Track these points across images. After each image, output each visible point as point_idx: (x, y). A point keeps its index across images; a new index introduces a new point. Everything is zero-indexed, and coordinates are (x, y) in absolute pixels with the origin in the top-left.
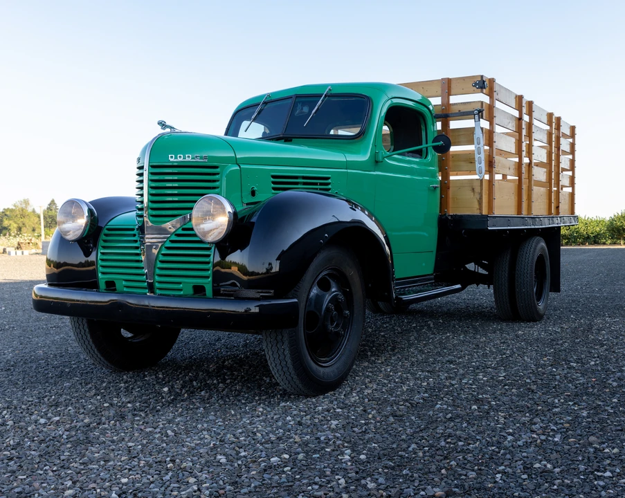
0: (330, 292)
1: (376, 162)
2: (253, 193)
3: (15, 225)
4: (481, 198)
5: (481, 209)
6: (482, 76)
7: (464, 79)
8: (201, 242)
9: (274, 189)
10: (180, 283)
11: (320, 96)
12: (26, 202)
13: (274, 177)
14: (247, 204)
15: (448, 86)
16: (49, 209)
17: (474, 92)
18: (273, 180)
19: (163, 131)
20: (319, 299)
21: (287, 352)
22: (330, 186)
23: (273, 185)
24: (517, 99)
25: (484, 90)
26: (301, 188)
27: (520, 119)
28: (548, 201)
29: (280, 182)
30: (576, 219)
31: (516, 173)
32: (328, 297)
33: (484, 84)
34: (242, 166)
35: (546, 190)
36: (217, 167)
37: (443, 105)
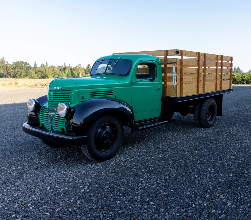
0: (105, 131)
1: (132, 83)
2: (83, 98)
3: (77, 73)
4: (176, 92)
5: (176, 95)
6: (177, 50)
7: (171, 50)
8: (60, 117)
9: (91, 96)
10: (58, 127)
11: (117, 59)
12: (80, 65)
13: (90, 92)
14: (81, 102)
15: (167, 52)
16: (88, 67)
17: (174, 55)
18: (90, 93)
19: (55, 79)
20: (101, 133)
21: (87, 150)
22: (113, 93)
23: (90, 95)
24: (197, 54)
25: (178, 55)
26: (102, 95)
27: (198, 61)
28: (215, 86)
29: (93, 94)
30: (232, 90)
31: (196, 80)
32: (104, 132)
33: (177, 52)
34: (79, 90)
35: (214, 83)
36: (70, 91)
37: (165, 59)
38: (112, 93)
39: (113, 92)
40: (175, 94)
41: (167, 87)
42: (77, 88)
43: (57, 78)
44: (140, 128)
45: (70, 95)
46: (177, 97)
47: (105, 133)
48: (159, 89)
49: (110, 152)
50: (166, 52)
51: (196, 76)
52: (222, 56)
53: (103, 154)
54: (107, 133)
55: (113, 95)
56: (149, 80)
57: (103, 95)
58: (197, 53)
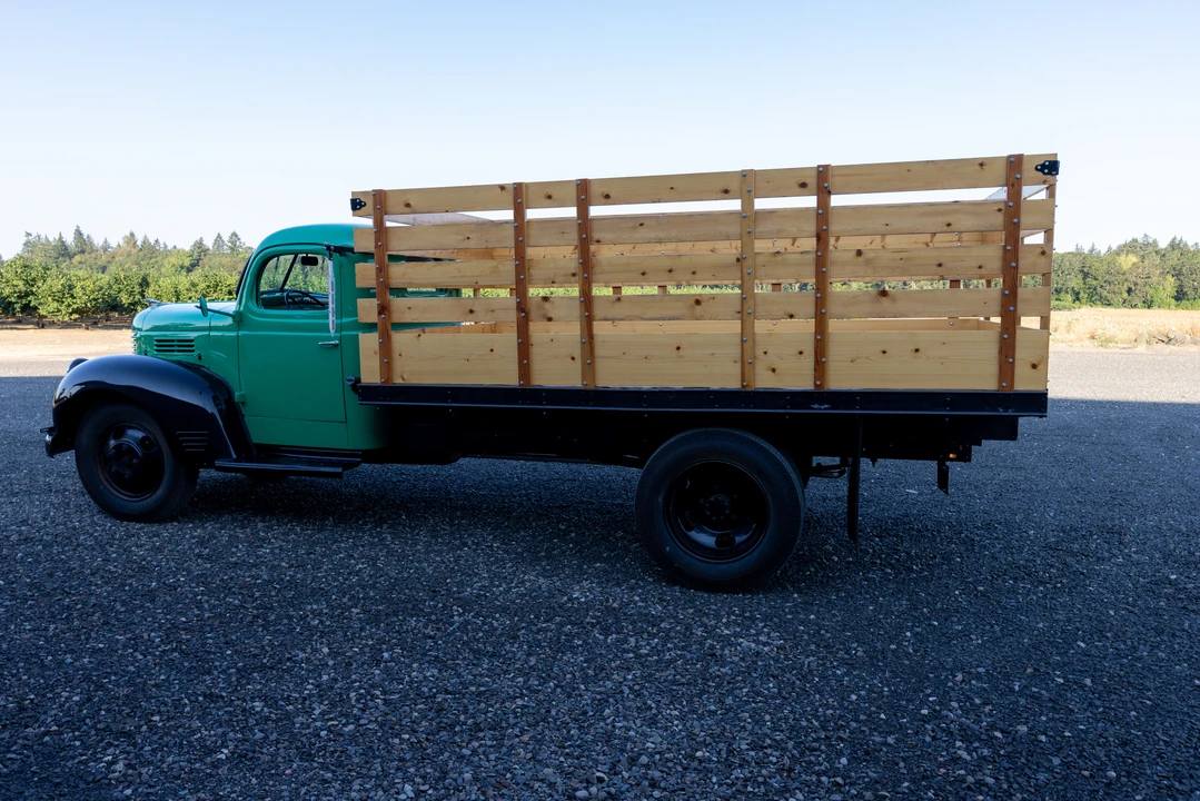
1: (237, 322)
9: (156, 350)
18: (155, 343)
22: (194, 348)
26: (176, 350)
29: (160, 346)
39: (193, 343)
55: (194, 353)
58: (502, 188)
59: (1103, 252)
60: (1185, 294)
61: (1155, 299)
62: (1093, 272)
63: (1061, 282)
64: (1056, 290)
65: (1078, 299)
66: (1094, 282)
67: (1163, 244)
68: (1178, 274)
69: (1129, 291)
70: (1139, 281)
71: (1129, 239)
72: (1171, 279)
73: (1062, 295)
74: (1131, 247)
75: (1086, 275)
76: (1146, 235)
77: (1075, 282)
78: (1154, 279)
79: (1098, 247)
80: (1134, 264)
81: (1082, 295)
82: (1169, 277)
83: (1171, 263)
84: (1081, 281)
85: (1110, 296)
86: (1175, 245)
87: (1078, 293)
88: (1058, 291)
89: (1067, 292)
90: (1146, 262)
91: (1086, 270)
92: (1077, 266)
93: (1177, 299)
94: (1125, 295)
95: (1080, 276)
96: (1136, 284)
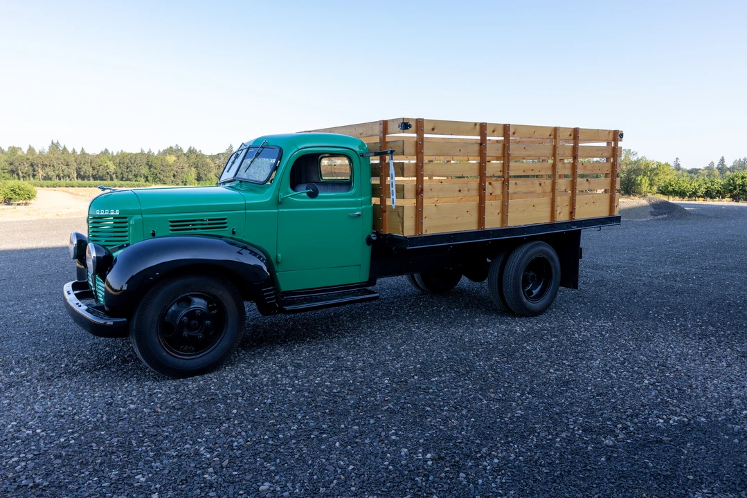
0: (187, 309)
2: (154, 235)
4: (403, 223)
5: (403, 231)
6: (403, 119)
9: (172, 230)
13: (171, 222)
15: (385, 126)
17: (399, 132)
18: (171, 224)
19: (103, 192)
20: (175, 314)
22: (226, 225)
23: (171, 228)
24: (478, 127)
25: (407, 130)
26: (199, 228)
27: (481, 144)
28: (549, 209)
29: (177, 225)
30: (618, 219)
31: (475, 193)
32: (184, 312)
33: (405, 126)
34: (144, 216)
35: (547, 200)
36: (126, 218)
37: (380, 143)
38: (225, 223)
39: (226, 221)
40: (401, 229)
41: (385, 212)
42: (141, 212)
43: (109, 191)
44: (288, 308)
45: (126, 227)
46: (404, 237)
47: (184, 316)
48: (359, 215)
49: (204, 358)
50: (382, 126)
51: (474, 184)
52: (576, 131)
53: (181, 362)
54: (191, 315)
55: (226, 229)
56: (307, 193)
57: (202, 229)
58: (476, 124)
59: (156, 154)
60: (201, 178)
61: (187, 180)
62: (154, 165)
63: (137, 170)
64: (135, 175)
65: (147, 180)
66: (155, 171)
67: (185, 151)
68: (197, 167)
69: (174, 176)
70: (178, 170)
71: (169, 147)
72: (194, 170)
73: (138, 178)
74: (170, 151)
75: (150, 167)
76: (177, 145)
77: (145, 171)
78: (186, 169)
79: (153, 151)
80: (175, 161)
81: (149, 178)
82: (192, 168)
83: (192, 160)
84: (148, 170)
85: (165, 179)
86: (191, 151)
87: (147, 177)
88: (136, 176)
89: (141, 177)
90: (180, 160)
91: (150, 163)
92: (145, 161)
93: (198, 180)
94: (172, 178)
95: (147, 167)
96: (177, 172)
